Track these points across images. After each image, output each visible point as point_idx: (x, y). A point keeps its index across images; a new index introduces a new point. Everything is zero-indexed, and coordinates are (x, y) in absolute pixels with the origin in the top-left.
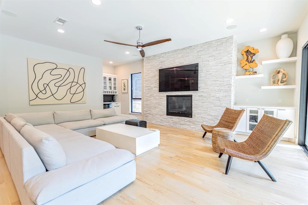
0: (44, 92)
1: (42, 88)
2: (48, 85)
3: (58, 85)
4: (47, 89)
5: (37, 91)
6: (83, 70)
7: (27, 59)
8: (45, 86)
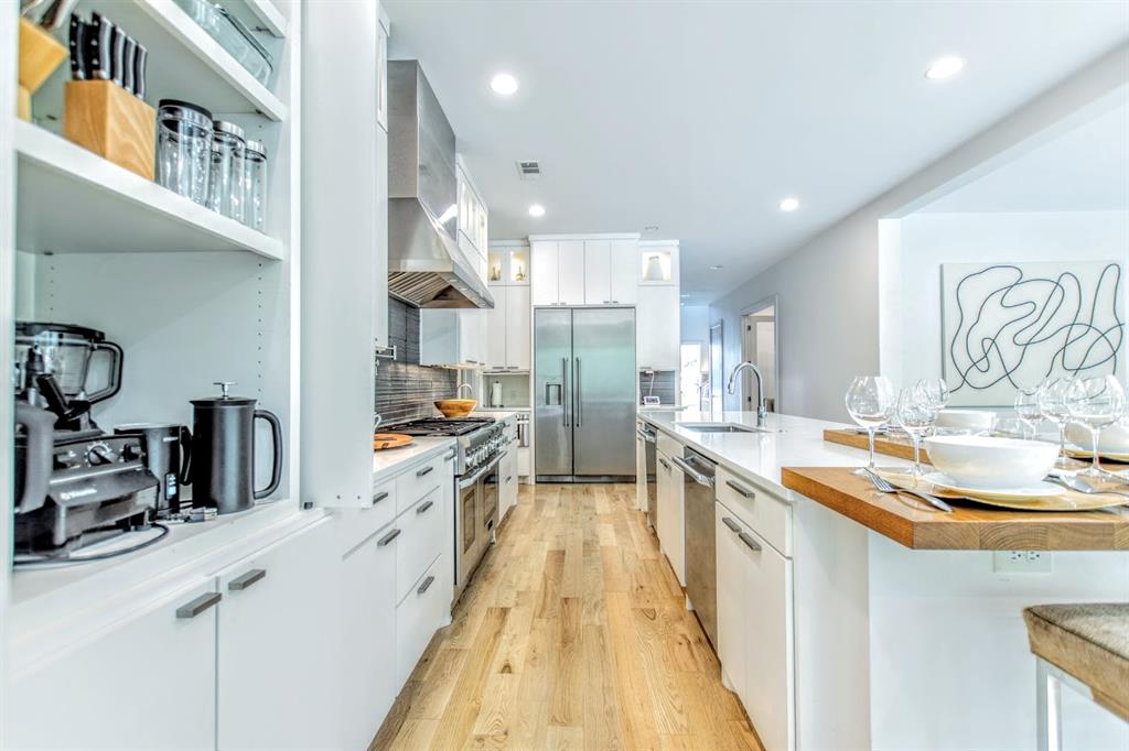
0: (983, 365)
1: (977, 353)
2: (994, 341)
3: (1023, 338)
4: (993, 355)
5: (964, 363)
6: (1113, 271)
7: (938, 270)
8: (987, 343)
